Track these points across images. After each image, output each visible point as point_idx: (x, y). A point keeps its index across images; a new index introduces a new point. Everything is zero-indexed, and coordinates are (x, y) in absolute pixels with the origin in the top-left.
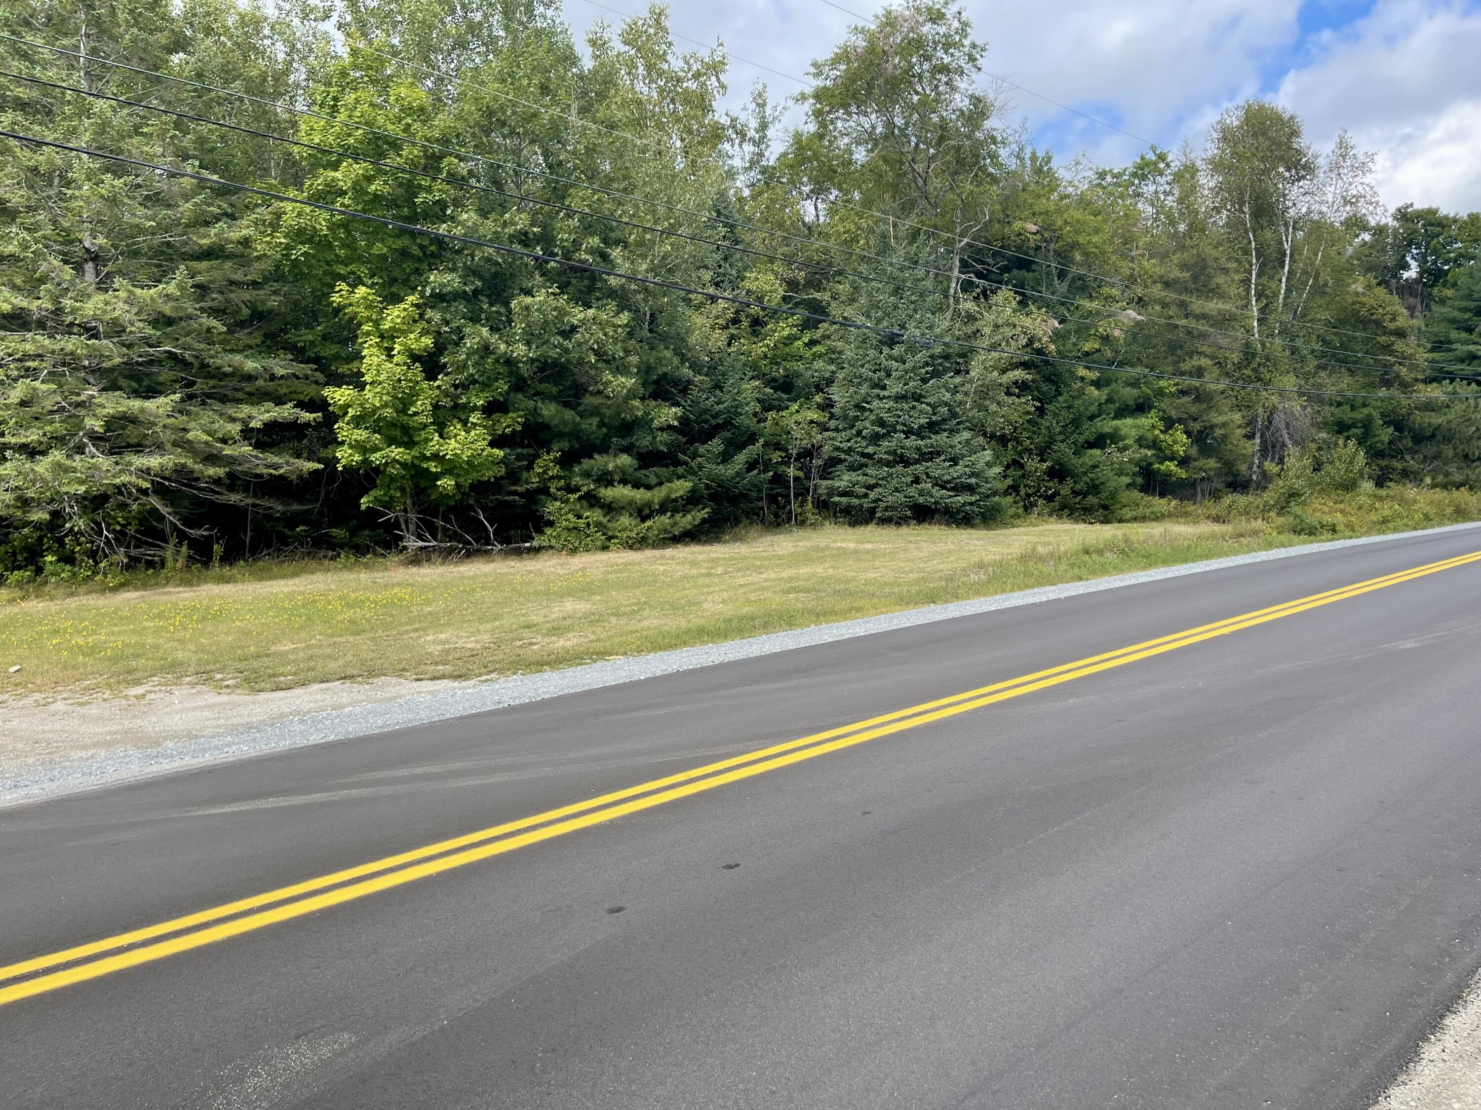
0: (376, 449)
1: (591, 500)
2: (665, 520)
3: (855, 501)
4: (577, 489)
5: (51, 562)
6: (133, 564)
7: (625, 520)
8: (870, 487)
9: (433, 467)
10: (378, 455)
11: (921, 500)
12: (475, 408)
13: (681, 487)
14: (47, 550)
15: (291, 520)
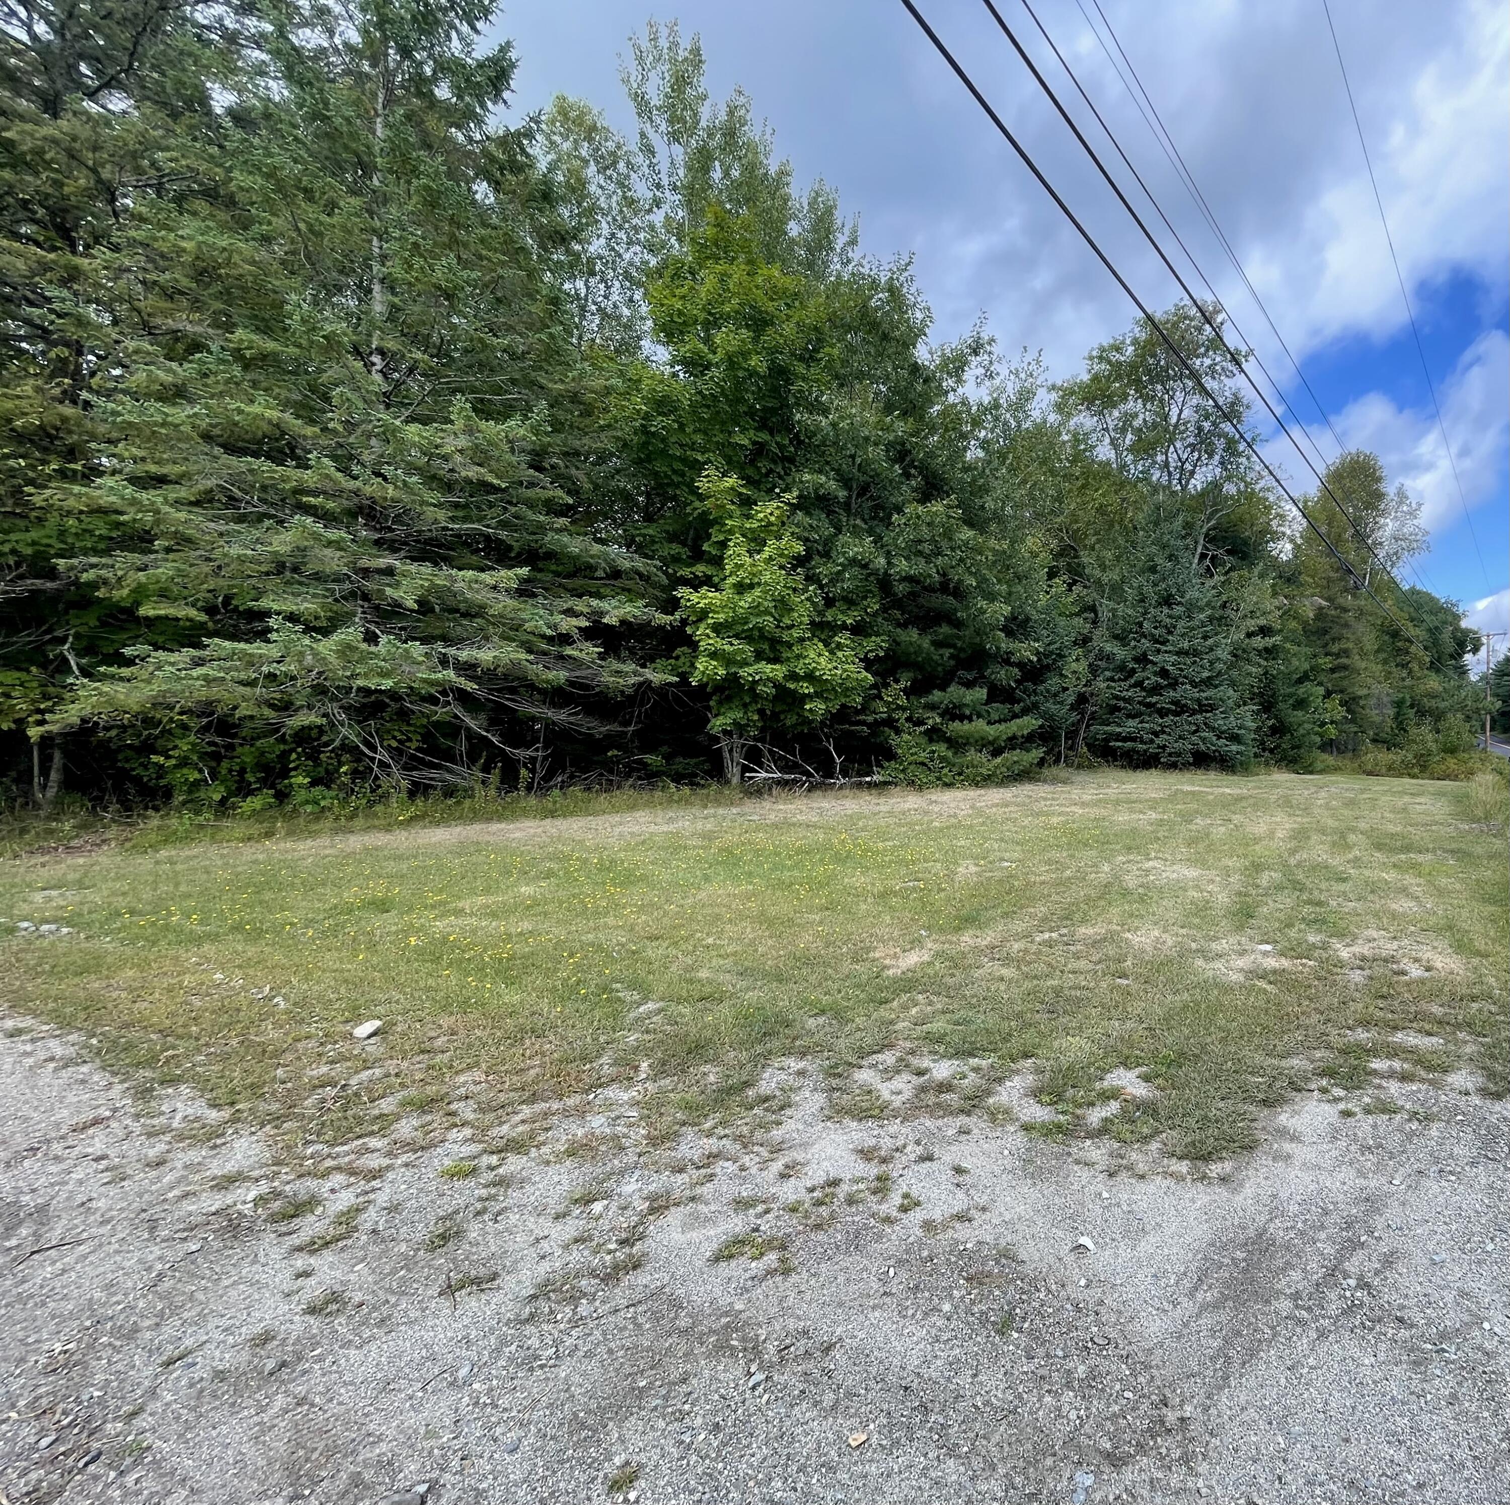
1: (934, 734)
5: (300, 786)
8: (1156, 734)
9: (807, 689)
12: (844, 627)
14: (295, 769)
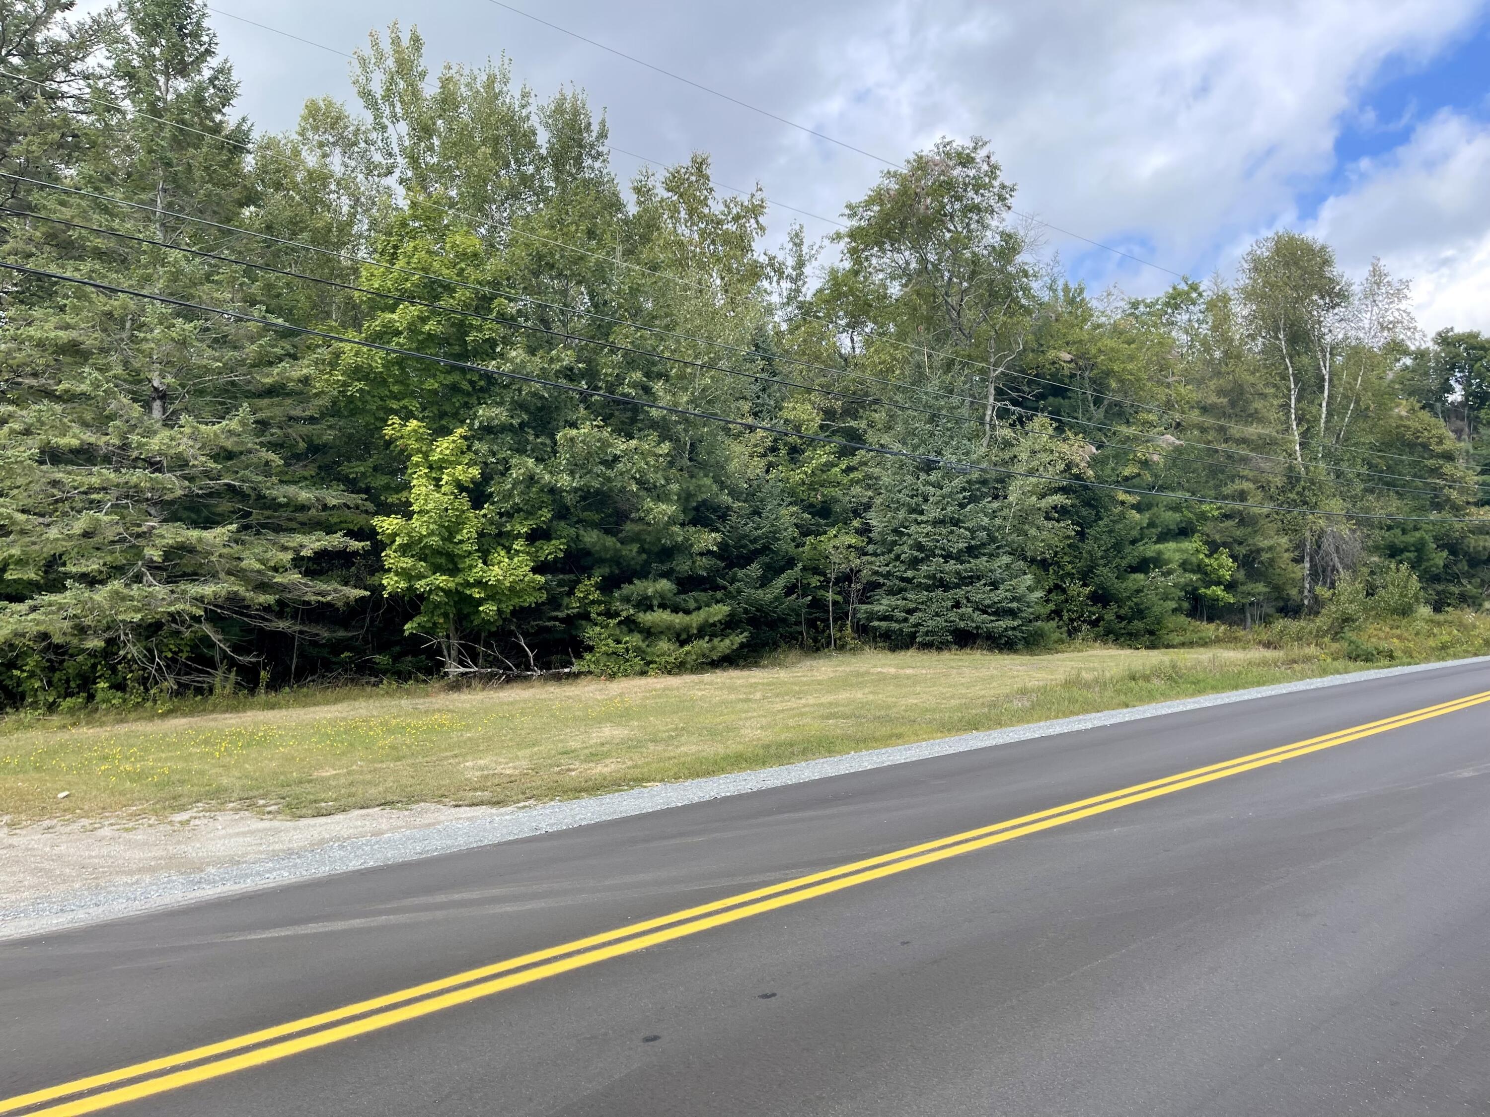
0: (421, 577)
1: (630, 624)
2: (703, 644)
3: (895, 626)
4: (617, 614)
5: (103, 689)
6: (181, 691)
7: (664, 645)
8: (910, 612)
9: (477, 594)
10: (423, 582)
11: (962, 625)
12: (519, 535)
13: (719, 611)
14: (100, 677)
15: (336, 647)
